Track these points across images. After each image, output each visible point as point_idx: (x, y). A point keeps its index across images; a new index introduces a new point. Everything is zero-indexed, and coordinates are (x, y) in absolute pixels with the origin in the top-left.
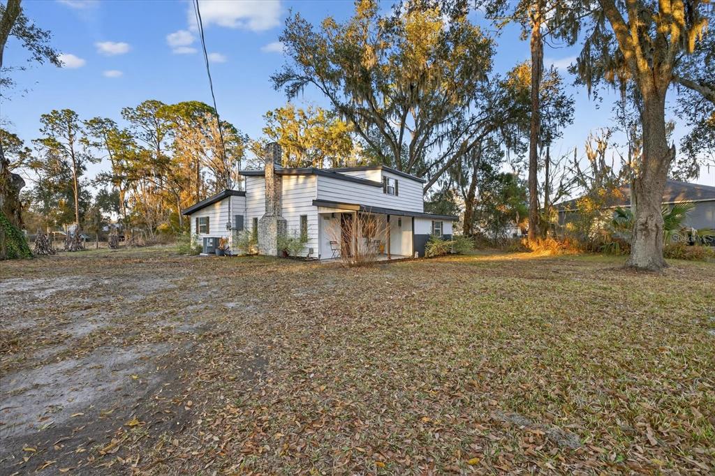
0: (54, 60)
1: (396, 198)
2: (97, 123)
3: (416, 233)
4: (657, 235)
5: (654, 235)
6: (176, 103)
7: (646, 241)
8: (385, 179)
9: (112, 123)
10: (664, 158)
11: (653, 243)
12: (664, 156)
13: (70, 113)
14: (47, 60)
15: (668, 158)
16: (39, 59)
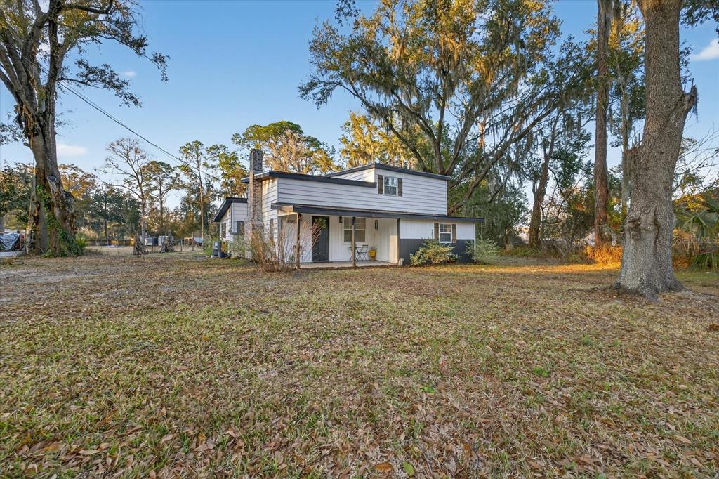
0: (136, 102)
1: (400, 198)
2: (214, 149)
3: (401, 238)
4: (657, 238)
5: (650, 237)
6: (267, 125)
7: (636, 248)
8: (380, 178)
9: (224, 148)
10: (672, 111)
11: (651, 250)
12: (672, 107)
13: (198, 143)
14: (131, 103)
15: (680, 111)
16: (126, 103)
